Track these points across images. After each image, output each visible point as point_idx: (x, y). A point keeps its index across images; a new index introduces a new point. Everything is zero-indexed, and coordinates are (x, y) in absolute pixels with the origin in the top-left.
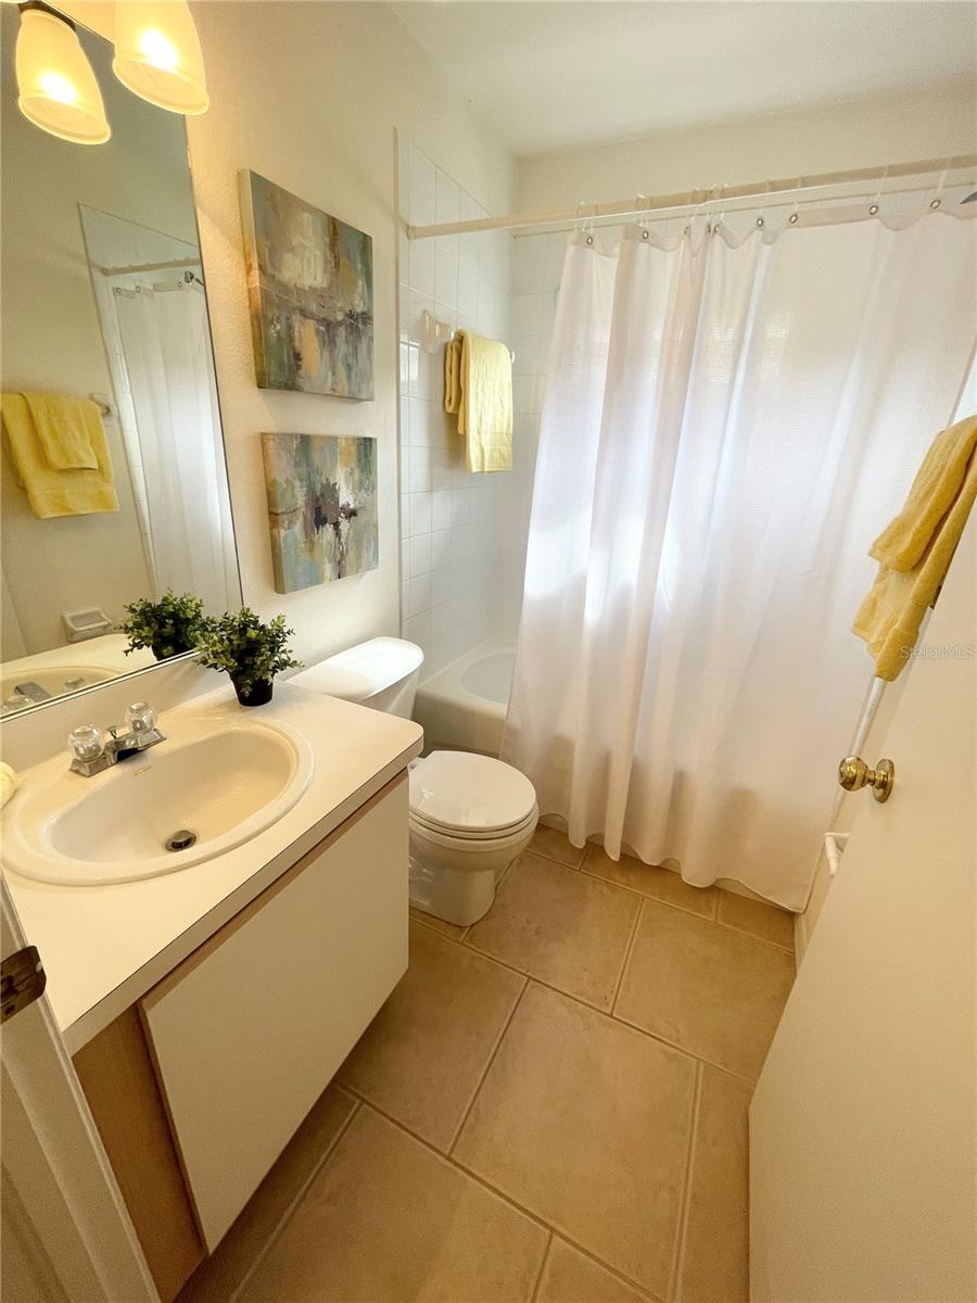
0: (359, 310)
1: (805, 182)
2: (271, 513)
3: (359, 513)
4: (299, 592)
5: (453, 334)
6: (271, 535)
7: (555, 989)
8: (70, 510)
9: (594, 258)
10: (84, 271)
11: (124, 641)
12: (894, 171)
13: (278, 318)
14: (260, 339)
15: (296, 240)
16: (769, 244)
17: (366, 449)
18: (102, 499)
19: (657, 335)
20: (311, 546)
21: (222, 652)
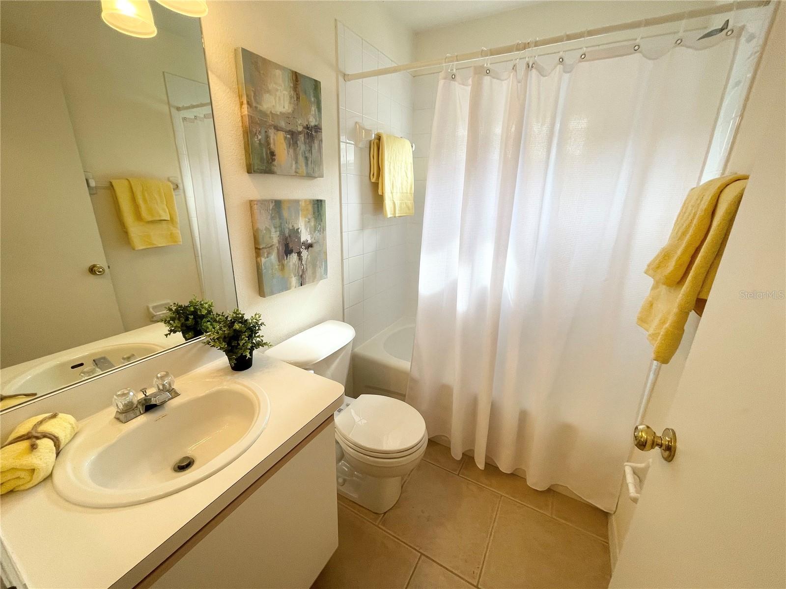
0: (313, 124)
1: (590, 33)
2: (256, 248)
3: (315, 245)
4: (275, 295)
5: (373, 135)
6: (256, 261)
7: (438, 564)
8: (154, 244)
9: (456, 86)
10: (165, 108)
11: (164, 328)
12: (648, 23)
13: (260, 132)
14: (248, 144)
15: (271, 86)
16: (568, 72)
17: (318, 207)
18: (172, 236)
19: (498, 130)
20: (283, 267)
21: (217, 339)
